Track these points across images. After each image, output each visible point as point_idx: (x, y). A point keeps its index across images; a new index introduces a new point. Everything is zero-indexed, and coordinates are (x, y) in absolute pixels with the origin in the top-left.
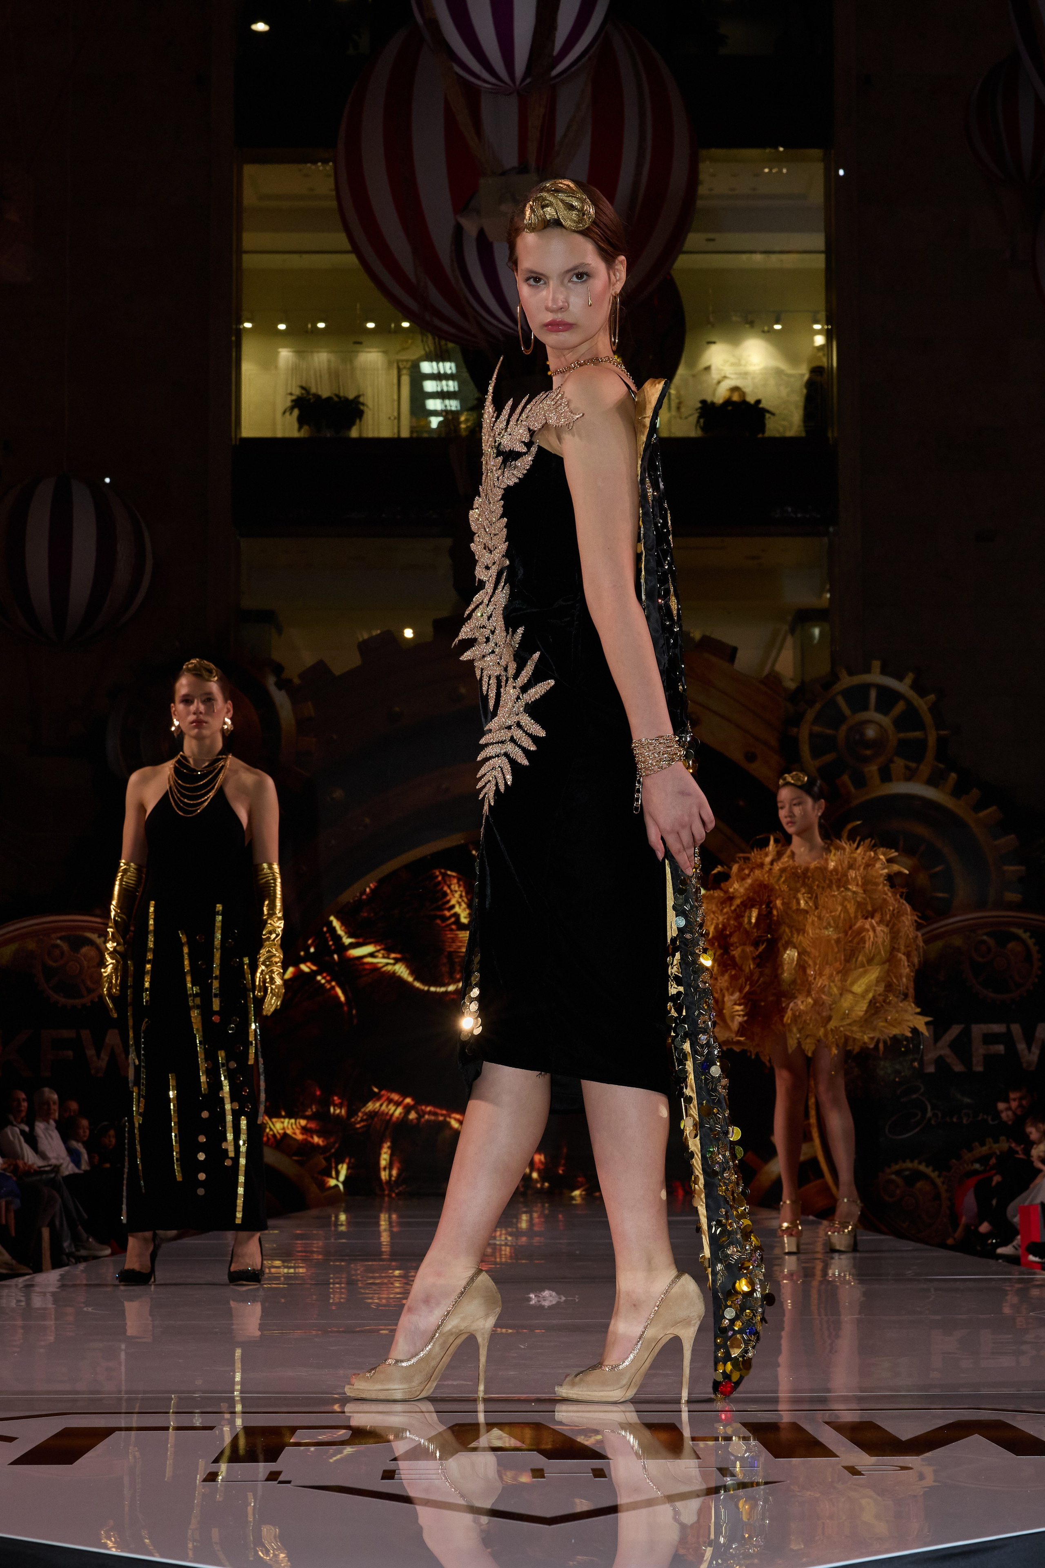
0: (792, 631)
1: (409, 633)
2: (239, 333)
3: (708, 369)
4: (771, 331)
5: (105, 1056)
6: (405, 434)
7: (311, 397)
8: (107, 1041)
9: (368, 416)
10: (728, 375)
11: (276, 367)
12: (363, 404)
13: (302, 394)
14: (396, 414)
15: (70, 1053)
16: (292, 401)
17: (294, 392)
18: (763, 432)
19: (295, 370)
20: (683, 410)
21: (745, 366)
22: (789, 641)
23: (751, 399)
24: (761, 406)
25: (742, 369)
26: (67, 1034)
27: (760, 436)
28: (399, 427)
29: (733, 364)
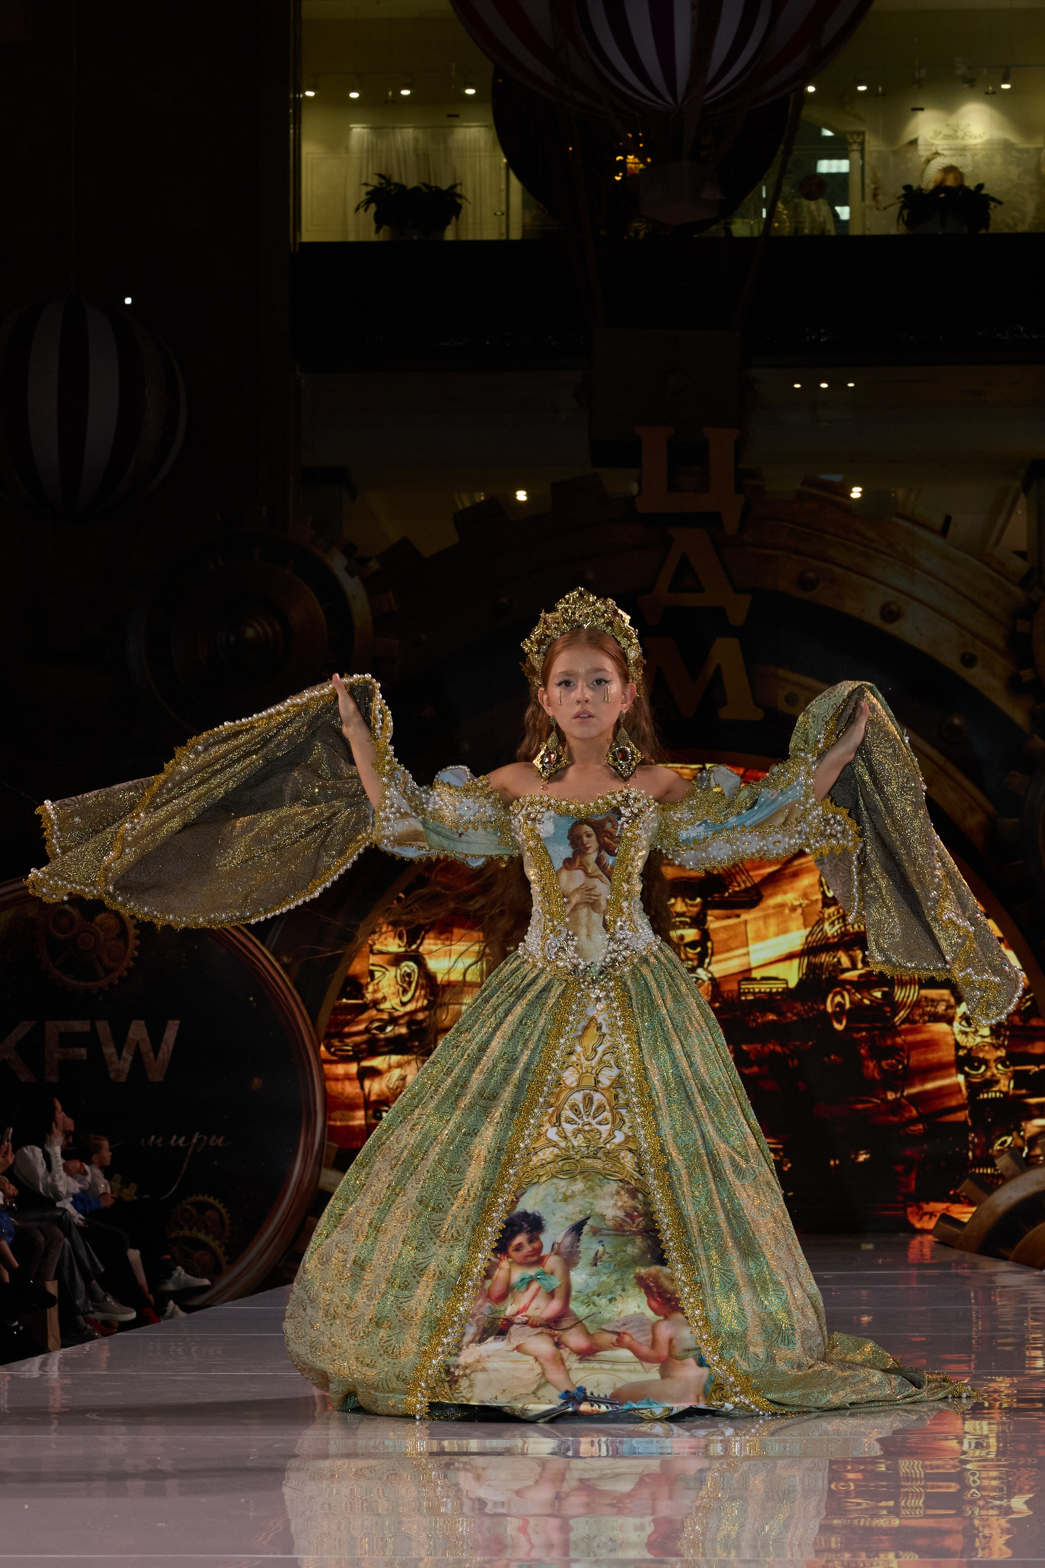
0: (1026, 489)
1: (521, 496)
2: (298, 104)
3: (914, 142)
4: (998, 92)
5: (127, 1056)
6: (516, 234)
7: (392, 187)
8: (130, 1034)
9: (468, 210)
10: (940, 152)
11: (347, 149)
12: (460, 196)
13: (381, 184)
14: (503, 208)
15: (83, 1051)
16: (368, 193)
17: (370, 182)
18: (987, 226)
19: (371, 151)
20: (880, 198)
21: (963, 138)
22: (1022, 500)
23: (970, 183)
24: (984, 192)
25: (959, 142)
26: (80, 1026)
27: (983, 232)
28: (508, 226)
29: (947, 137)
